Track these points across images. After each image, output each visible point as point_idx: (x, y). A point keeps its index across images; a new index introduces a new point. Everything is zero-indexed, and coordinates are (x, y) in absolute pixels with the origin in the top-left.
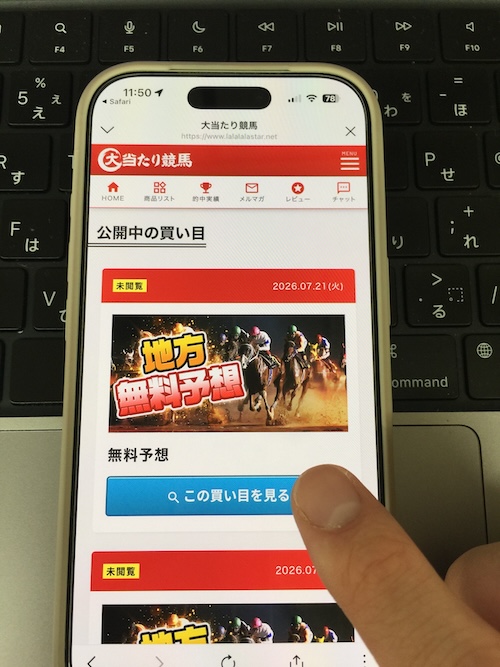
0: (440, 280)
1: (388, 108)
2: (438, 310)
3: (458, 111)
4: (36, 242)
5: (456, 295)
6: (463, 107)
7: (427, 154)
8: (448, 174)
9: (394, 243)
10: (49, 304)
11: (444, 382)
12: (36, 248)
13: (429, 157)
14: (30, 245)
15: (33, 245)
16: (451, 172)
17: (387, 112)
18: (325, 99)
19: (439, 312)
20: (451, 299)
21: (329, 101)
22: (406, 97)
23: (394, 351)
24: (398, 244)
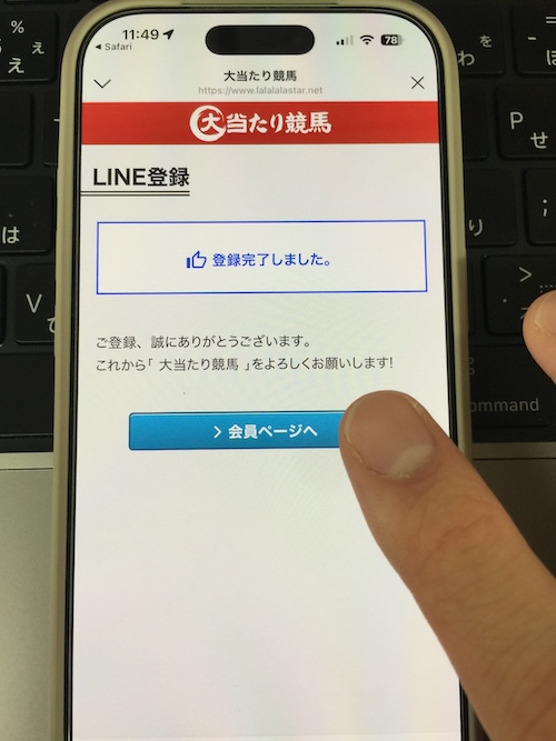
0: (530, 275)
1: (462, 54)
3: (552, 59)
4: (15, 231)
7: (512, 114)
8: (539, 140)
9: (471, 228)
10: (34, 311)
11: (534, 405)
12: (15, 239)
13: (516, 119)
14: (8, 235)
15: (12, 235)
16: (544, 137)
17: (462, 59)
18: (384, 40)
21: (390, 44)
22: (485, 40)
23: (471, 366)
24: (476, 229)
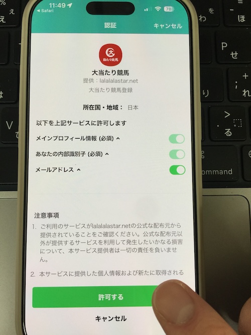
0: (229, 114)
1: (201, 16)
2: (228, 132)
3: (240, 19)
5: (238, 123)
6: (243, 17)
7: (222, 43)
8: (234, 55)
9: (204, 94)
10: (9, 129)
11: (230, 172)
12: (1, 96)
13: (224, 45)
16: (236, 54)
17: (201, 19)
19: (228, 133)
20: (235, 126)
22: (211, 10)
23: (203, 155)
24: (206, 94)
